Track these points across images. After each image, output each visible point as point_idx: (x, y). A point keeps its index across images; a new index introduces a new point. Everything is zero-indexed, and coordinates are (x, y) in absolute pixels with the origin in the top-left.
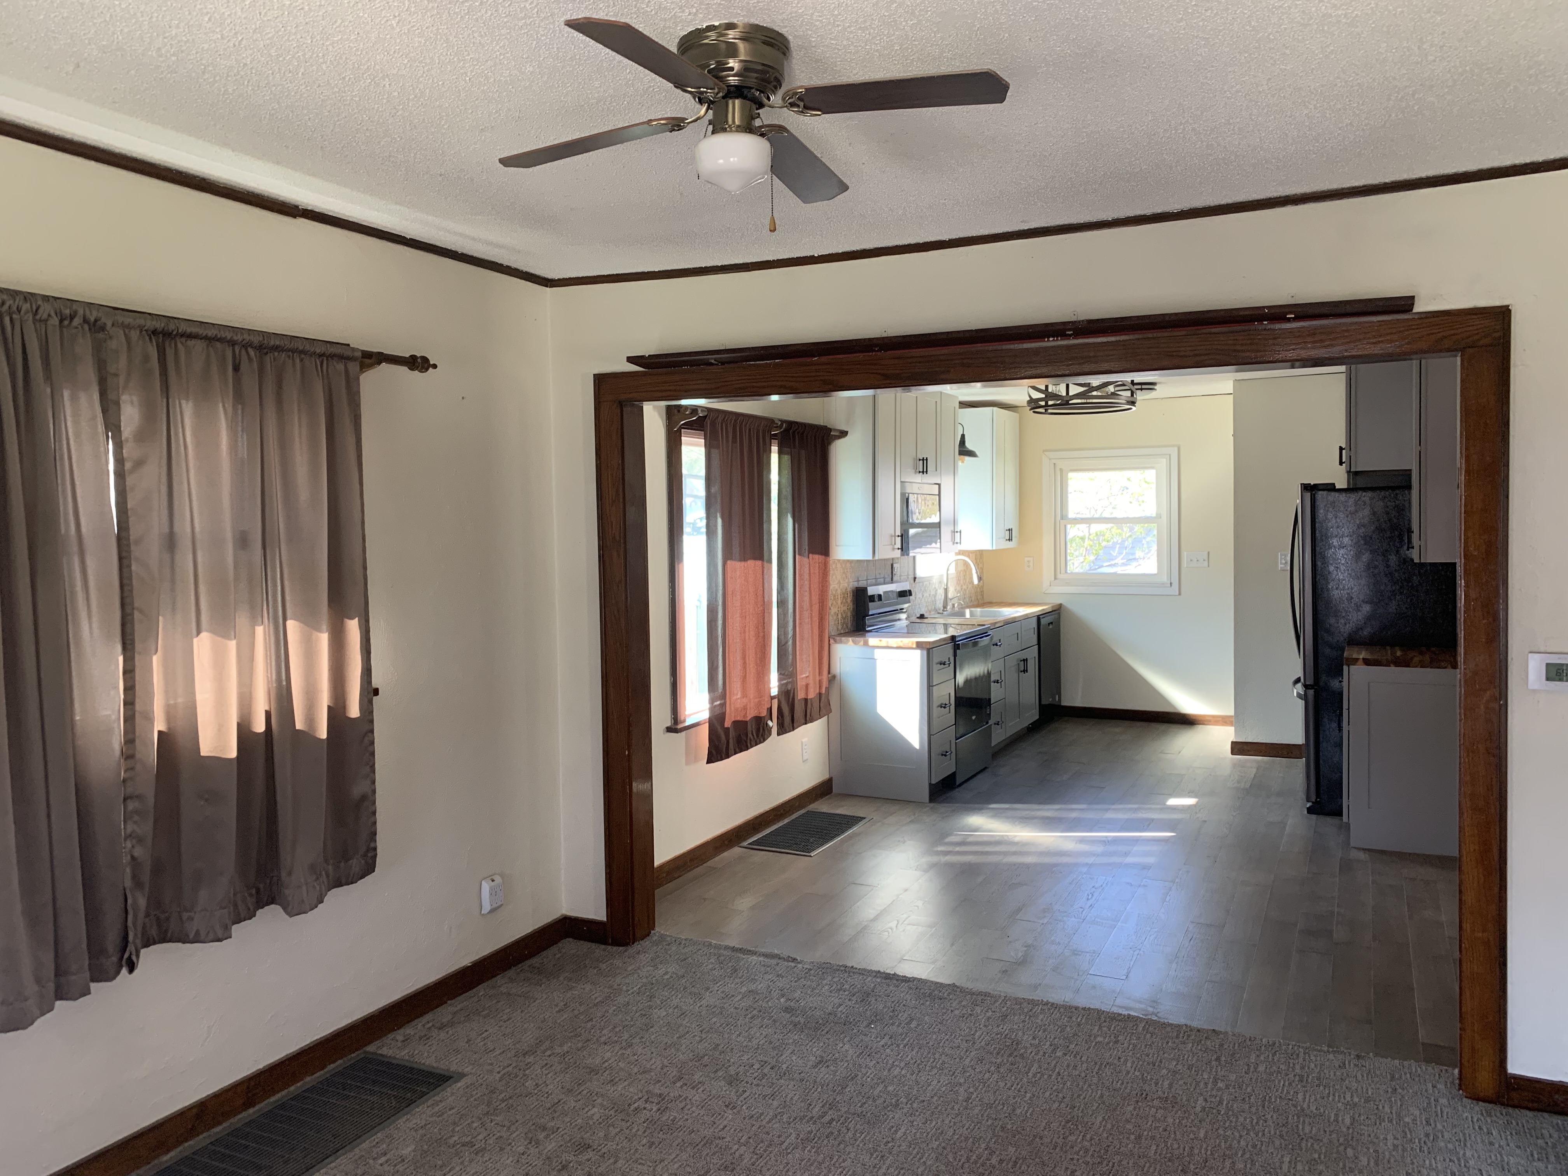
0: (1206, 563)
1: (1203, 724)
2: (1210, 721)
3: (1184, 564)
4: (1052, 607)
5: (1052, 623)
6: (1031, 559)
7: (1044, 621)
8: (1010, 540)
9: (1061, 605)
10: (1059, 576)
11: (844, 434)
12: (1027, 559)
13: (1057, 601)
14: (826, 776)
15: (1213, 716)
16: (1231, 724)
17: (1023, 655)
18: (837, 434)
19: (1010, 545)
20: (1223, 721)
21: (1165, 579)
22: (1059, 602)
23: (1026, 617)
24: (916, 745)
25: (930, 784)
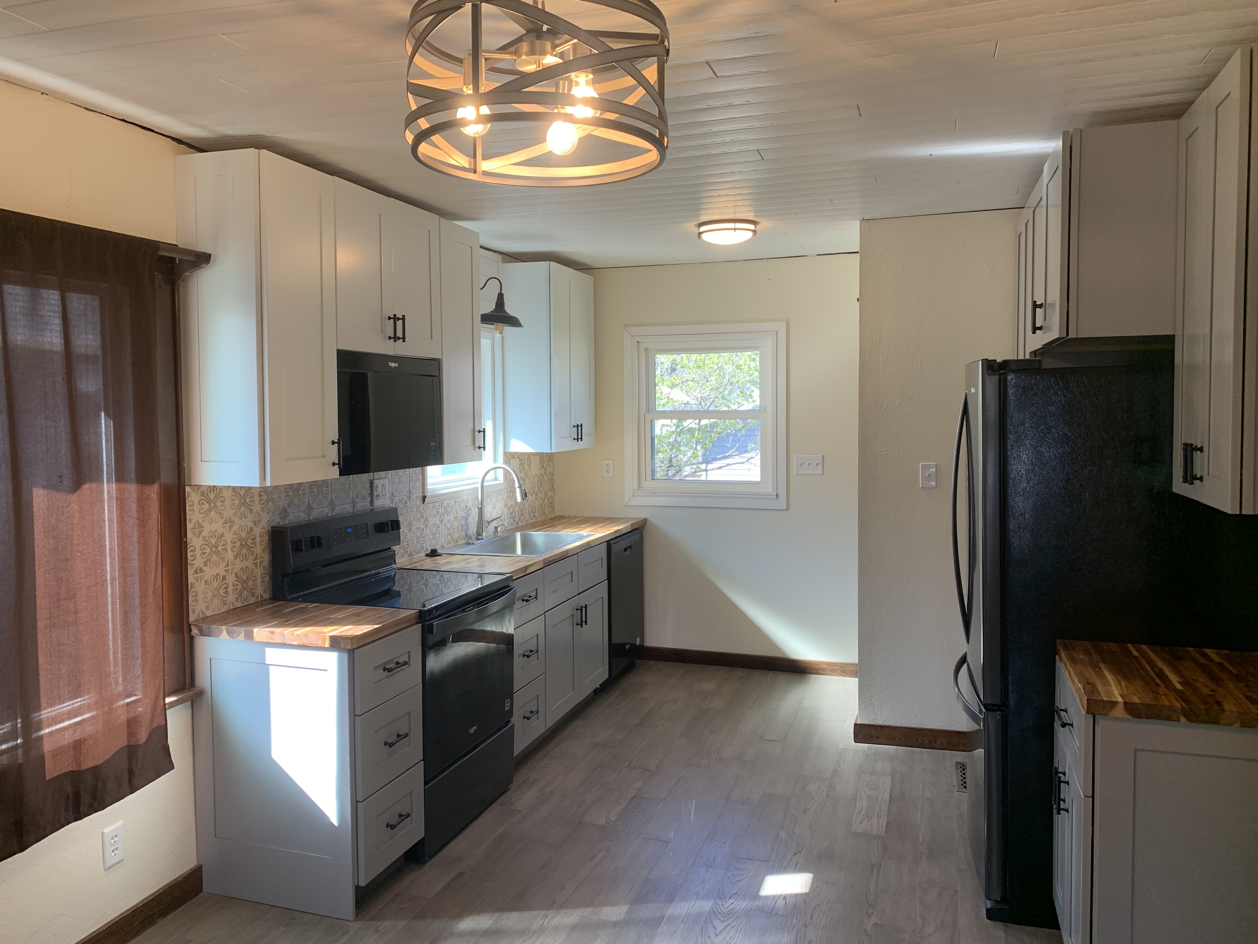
0: (820, 471)
1: (818, 674)
2: (824, 670)
3: (794, 471)
4: (632, 525)
5: (630, 547)
6: (611, 462)
7: (615, 548)
8: (579, 438)
9: (645, 521)
10: (644, 484)
11: (203, 259)
12: (605, 462)
13: (641, 515)
14: (190, 864)
15: (829, 664)
16: (853, 674)
17: (581, 601)
18: (192, 258)
19: (579, 445)
20: (843, 670)
21: (769, 489)
22: (643, 516)
23: (588, 547)
24: (334, 819)
25: (357, 888)
